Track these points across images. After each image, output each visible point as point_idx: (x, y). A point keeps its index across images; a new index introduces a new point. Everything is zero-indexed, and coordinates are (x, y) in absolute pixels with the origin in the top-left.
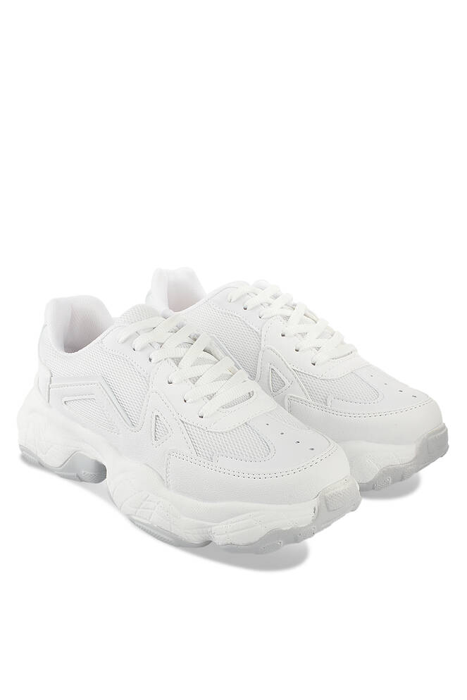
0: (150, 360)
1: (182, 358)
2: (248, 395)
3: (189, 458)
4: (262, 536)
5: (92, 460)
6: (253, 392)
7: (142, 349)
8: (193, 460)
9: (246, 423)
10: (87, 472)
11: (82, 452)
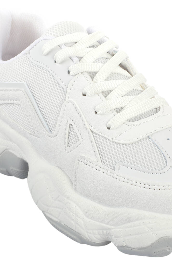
0: (69, 72)
1: (98, 72)
2: (155, 110)
3: (94, 166)
4: (153, 242)
5: (19, 158)
6: (160, 108)
7: (62, 62)
8: (98, 168)
9: (148, 137)
10: (16, 168)
11: (10, 150)
